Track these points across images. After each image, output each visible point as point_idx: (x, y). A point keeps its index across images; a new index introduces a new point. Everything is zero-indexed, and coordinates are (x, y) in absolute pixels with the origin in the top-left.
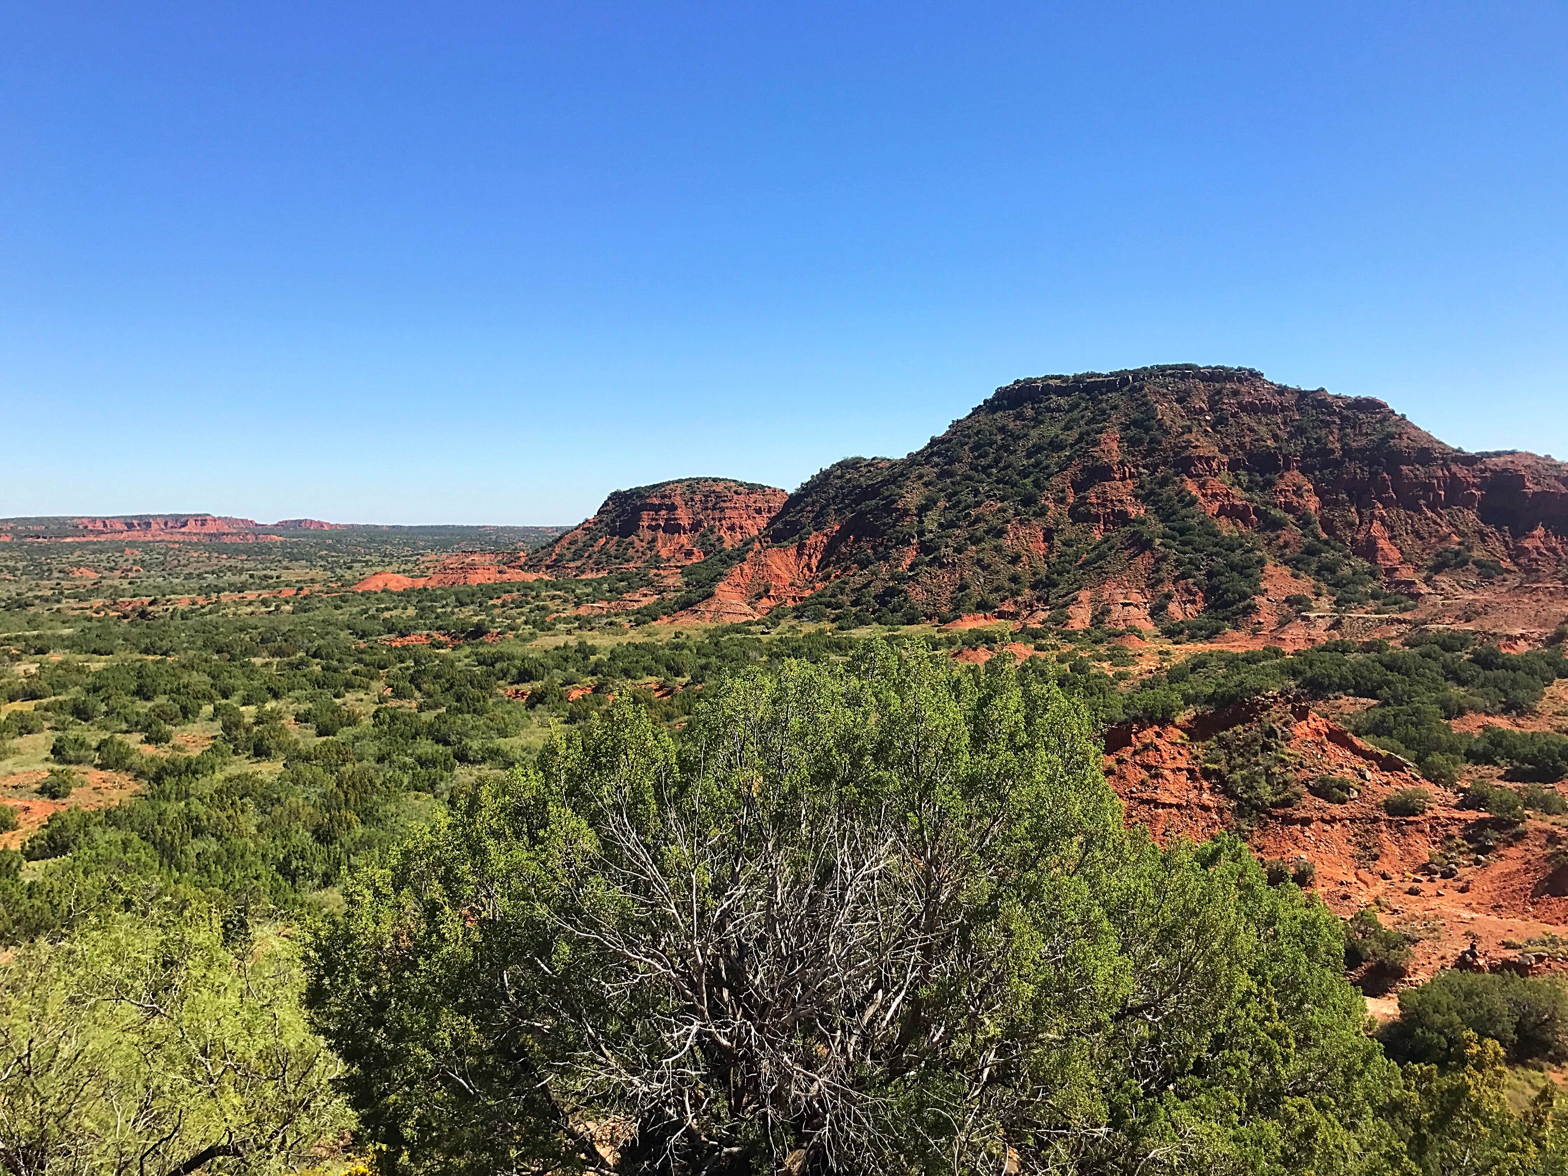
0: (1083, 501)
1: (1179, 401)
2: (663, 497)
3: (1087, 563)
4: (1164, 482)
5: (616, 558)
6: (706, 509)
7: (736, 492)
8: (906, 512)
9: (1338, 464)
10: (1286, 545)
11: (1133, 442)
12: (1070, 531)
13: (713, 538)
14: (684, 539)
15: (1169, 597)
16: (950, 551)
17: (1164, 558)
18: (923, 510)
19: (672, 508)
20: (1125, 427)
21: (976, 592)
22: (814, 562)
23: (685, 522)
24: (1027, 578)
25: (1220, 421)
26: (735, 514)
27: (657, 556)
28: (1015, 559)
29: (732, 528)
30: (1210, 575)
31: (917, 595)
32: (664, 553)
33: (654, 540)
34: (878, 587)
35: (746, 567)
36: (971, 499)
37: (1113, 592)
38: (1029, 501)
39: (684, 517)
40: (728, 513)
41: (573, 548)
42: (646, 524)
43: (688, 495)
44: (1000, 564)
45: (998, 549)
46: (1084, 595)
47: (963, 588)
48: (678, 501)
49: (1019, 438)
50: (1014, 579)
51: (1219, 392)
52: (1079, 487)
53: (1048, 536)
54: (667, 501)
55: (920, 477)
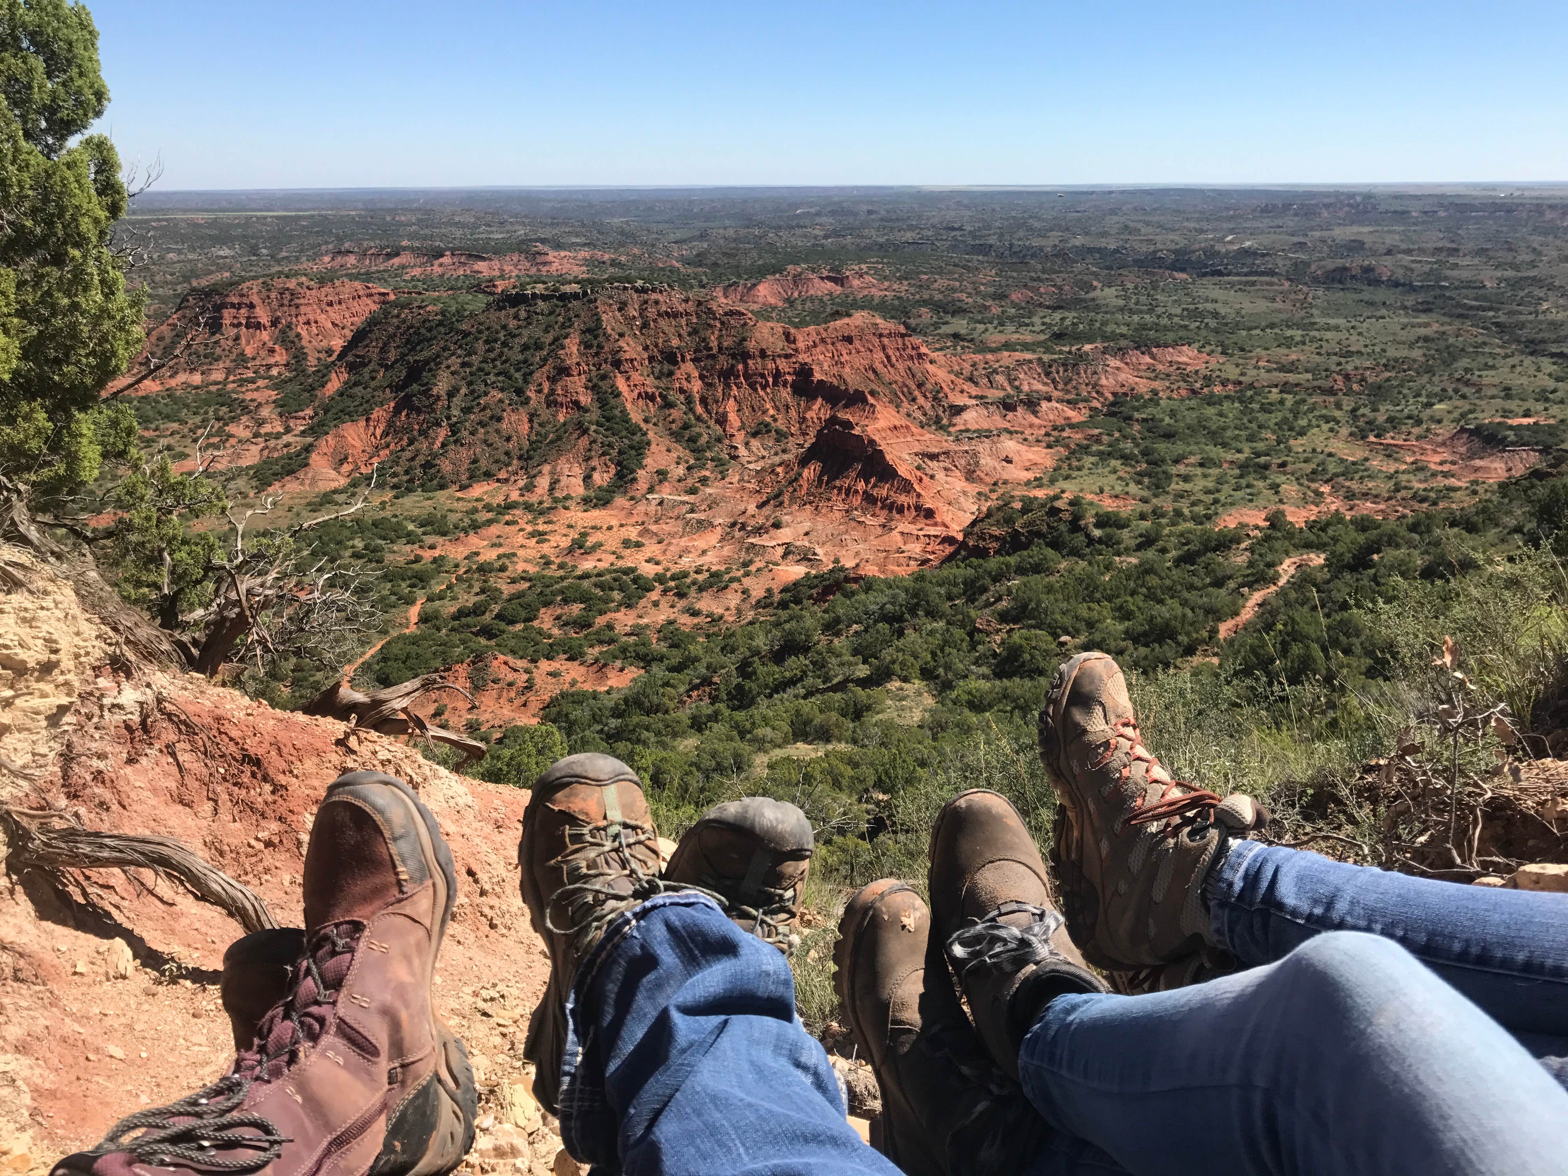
0: (552, 392)
1: (620, 310)
2: (242, 295)
3: (551, 442)
4: (604, 377)
5: (206, 357)
6: (282, 305)
7: (308, 288)
8: (438, 398)
9: (713, 357)
10: (673, 422)
11: (588, 346)
12: (545, 414)
13: (292, 334)
14: (265, 336)
15: (594, 469)
16: (466, 433)
17: (594, 441)
18: (451, 395)
19: (252, 306)
20: (583, 332)
21: (483, 464)
22: (378, 432)
23: (265, 320)
24: (516, 452)
25: (645, 325)
26: (308, 309)
27: (242, 354)
28: (508, 439)
29: (308, 323)
30: (620, 453)
31: (446, 466)
32: (249, 351)
33: (237, 338)
34: (421, 459)
35: (329, 438)
36: (483, 388)
37: (563, 466)
38: (519, 392)
39: (263, 315)
40: (303, 309)
41: (162, 344)
42: (228, 322)
43: (264, 293)
44: (499, 443)
45: (498, 431)
46: (546, 468)
47: (475, 461)
48: (255, 299)
49: (515, 336)
50: (507, 453)
51: (646, 302)
52: (552, 380)
53: (532, 417)
54: (245, 300)
55: (448, 367)
